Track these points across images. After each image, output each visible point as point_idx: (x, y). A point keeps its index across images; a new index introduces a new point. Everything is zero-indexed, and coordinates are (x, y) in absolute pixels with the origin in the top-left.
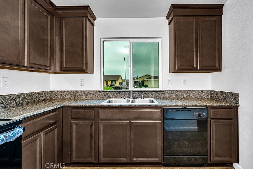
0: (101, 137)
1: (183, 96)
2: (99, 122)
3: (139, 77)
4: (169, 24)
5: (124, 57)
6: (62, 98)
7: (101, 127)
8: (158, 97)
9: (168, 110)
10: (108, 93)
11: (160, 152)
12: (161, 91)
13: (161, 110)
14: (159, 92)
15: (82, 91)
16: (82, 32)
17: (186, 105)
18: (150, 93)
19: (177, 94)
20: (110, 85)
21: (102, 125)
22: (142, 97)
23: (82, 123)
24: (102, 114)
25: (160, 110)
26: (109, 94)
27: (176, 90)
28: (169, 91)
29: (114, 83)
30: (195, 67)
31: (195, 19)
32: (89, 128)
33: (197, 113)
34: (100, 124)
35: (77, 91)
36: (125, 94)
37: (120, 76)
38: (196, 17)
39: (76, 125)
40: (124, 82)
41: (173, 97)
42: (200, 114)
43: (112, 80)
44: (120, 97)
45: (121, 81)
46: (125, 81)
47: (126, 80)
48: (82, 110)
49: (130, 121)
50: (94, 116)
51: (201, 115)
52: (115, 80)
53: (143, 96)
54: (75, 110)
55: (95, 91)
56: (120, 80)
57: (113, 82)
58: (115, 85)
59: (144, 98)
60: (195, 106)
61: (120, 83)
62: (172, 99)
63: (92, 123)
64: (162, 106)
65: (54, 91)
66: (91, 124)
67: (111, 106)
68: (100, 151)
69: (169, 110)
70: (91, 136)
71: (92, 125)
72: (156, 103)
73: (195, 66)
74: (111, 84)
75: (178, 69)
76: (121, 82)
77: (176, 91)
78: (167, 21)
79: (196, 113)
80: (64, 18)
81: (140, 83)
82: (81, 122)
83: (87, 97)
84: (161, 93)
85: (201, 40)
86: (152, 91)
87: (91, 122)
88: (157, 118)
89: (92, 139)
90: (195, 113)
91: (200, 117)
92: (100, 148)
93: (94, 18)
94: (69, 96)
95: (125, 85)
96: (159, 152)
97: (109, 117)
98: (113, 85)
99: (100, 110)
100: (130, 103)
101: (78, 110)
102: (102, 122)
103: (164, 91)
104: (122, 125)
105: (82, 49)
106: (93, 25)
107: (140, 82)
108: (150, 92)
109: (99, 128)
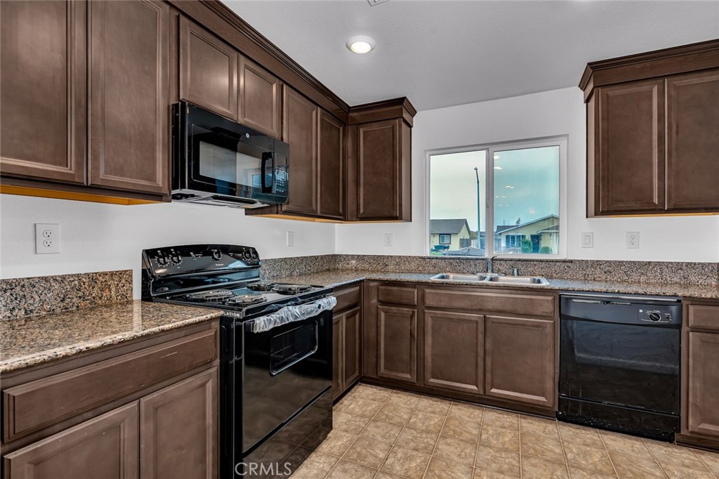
0: (429, 340)
1: (627, 276)
2: (426, 311)
3: (522, 223)
4: (587, 101)
5: (476, 169)
6: (354, 268)
7: (429, 321)
8: (554, 275)
9: (571, 299)
10: (440, 261)
11: (550, 385)
12: (564, 261)
13: (554, 299)
14: (558, 264)
15: (388, 257)
16: (393, 146)
17: (617, 291)
18: (535, 265)
19: (607, 268)
20: (436, 247)
21: (431, 317)
22: (515, 272)
23: (396, 311)
24: (431, 297)
25: (550, 298)
26: (442, 264)
27: (606, 260)
28: (587, 262)
29: (446, 241)
30: (657, 203)
31: (656, 86)
32: (407, 322)
33: (649, 313)
34: (426, 315)
35: (379, 256)
36: (476, 265)
37: (465, 222)
38: (661, 81)
39: (385, 312)
40: (475, 238)
41: (596, 276)
42: (655, 314)
43: (440, 235)
44: (464, 271)
45: (467, 237)
46: (479, 236)
47: (481, 233)
48: (396, 288)
49: (485, 316)
50: (416, 299)
51: (659, 316)
52: (450, 234)
53: (518, 270)
54: (383, 287)
55: (414, 257)
56: (464, 234)
57: (443, 239)
58: (448, 248)
59: (518, 275)
60: (643, 294)
61: (465, 243)
62: (594, 280)
63: (413, 312)
64: (556, 290)
65: (341, 256)
66: (411, 313)
67: (447, 284)
68: (426, 363)
69: (574, 300)
70: (412, 335)
71: (412, 317)
72: (545, 283)
73: (656, 201)
74: (438, 244)
75: (606, 210)
76: (467, 240)
77: (607, 262)
78: (581, 95)
79: (644, 312)
80: (363, 125)
81: (526, 243)
82: (394, 309)
83: (398, 267)
84: (563, 266)
85: (674, 134)
86: (541, 261)
87: (410, 310)
88: (544, 314)
89: (412, 341)
90: (641, 311)
91: (657, 320)
92: (426, 359)
93: (413, 112)
94: (367, 266)
95: (479, 247)
96: (548, 386)
97: (443, 304)
98: (445, 248)
99: (427, 291)
100: (486, 281)
101: (389, 288)
102: (431, 313)
103: (571, 261)
104: (469, 321)
105: (393, 178)
106: (410, 126)
107: (528, 238)
108: (535, 263)
109: (426, 323)
